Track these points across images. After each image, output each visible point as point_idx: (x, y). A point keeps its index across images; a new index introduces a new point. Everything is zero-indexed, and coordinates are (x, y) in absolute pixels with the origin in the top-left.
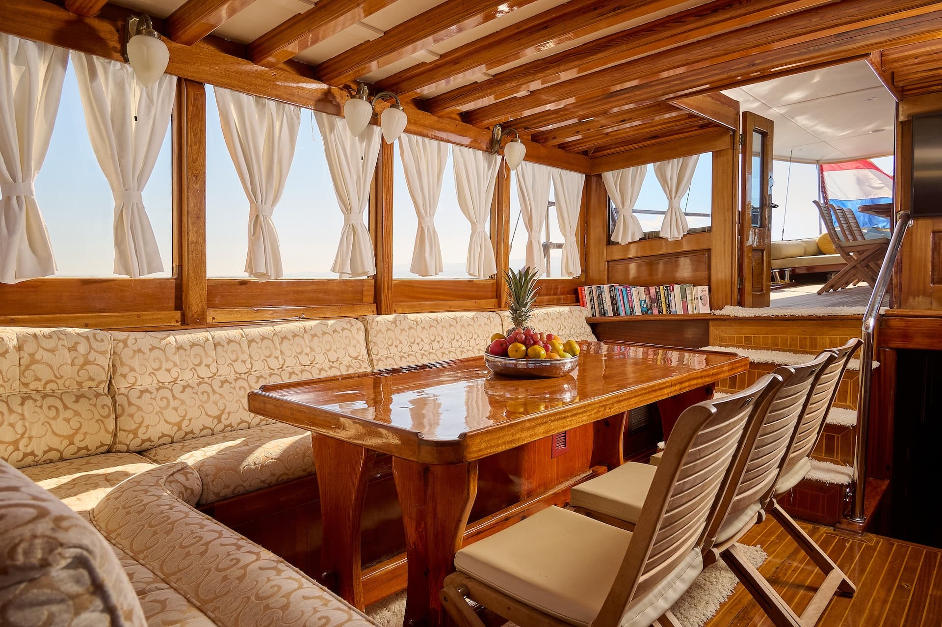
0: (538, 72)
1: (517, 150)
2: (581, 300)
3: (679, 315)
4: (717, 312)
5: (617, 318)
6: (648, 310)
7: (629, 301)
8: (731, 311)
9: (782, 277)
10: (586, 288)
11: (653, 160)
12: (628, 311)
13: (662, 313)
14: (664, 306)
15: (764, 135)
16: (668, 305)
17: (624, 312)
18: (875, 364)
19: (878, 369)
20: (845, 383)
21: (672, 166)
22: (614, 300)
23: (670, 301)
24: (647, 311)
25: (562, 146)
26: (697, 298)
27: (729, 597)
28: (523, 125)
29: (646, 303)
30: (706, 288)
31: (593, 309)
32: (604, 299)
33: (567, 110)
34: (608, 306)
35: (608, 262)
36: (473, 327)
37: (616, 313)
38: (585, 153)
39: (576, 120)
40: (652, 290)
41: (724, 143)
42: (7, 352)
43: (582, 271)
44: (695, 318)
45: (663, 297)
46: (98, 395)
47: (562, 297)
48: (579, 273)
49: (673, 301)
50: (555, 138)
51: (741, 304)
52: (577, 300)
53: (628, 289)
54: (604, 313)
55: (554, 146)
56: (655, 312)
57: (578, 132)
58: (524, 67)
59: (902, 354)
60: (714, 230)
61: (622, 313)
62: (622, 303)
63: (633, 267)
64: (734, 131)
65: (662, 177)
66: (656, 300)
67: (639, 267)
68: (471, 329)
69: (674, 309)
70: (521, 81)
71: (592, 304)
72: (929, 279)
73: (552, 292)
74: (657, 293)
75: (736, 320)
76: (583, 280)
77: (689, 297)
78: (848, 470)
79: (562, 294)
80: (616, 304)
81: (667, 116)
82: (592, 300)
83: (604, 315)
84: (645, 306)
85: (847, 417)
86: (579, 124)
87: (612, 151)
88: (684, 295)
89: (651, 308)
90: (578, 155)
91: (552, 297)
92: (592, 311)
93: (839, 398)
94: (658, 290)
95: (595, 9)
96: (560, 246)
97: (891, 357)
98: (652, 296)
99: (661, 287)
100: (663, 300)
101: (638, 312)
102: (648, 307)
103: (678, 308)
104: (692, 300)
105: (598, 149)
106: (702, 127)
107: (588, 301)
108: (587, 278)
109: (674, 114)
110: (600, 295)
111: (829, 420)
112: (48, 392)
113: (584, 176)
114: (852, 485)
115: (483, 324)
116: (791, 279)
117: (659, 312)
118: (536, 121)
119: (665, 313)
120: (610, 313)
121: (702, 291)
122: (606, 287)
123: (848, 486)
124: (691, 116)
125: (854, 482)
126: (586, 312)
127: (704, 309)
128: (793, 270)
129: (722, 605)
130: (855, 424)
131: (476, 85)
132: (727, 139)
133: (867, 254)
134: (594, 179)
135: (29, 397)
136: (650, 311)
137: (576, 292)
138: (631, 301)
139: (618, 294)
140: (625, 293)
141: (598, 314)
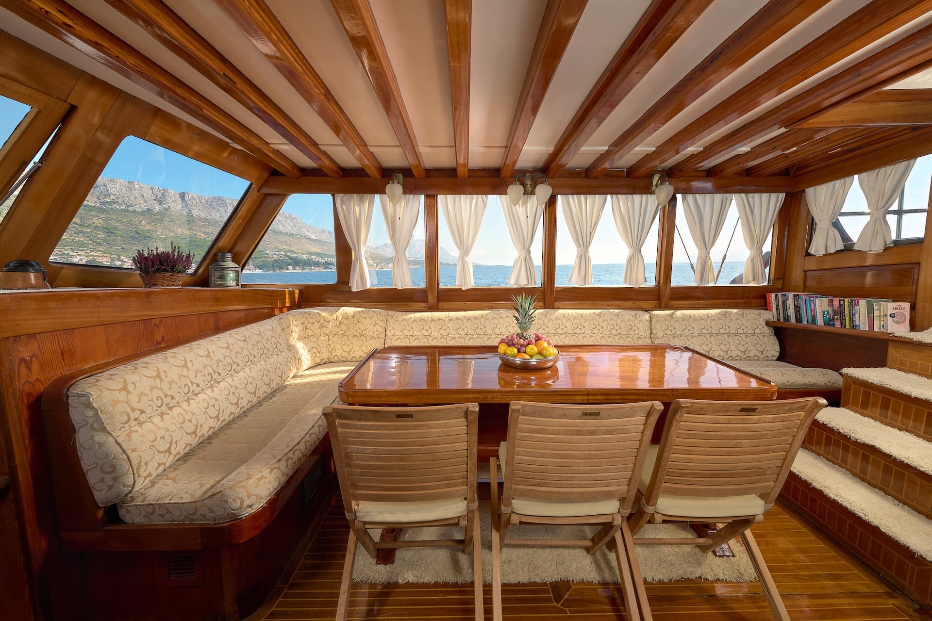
2: (768, 305)
3: (864, 331)
5: (799, 326)
6: (830, 321)
7: (811, 311)
10: (773, 295)
11: (858, 172)
12: (810, 320)
13: (845, 326)
14: (847, 319)
16: (852, 319)
17: (806, 320)
22: (797, 308)
23: (854, 315)
24: (828, 322)
25: (748, 173)
26: (886, 316)
29: (828, 313)
30: (908, 305)
31: (778, 314)
32: (788, 306)
34: (791, 312)
35: (805, 272)
37: (799, 319)
38: (786, 173)
40: (836, 302)
42: (348, 318)
44: (882, 337)
45: (847, 310)
46: (379, 338)
47: (753, 300)
48: (767, 282)
49: (857, 315)
52: (765, 306)
53: (812, 299)
54: (787, 319)
56: (838, 324)
60: (926, 241)
61: (805, 322)
62: (805, 311)
66: (840, 312)
69: (858, 324)
71: (778, 309)
74: (841, 305)
76: (771, 287)
77: (876, 313)
79: (754, 298)
80: (799, 311)
82: (777, 305)
83: (788, 321)
84: (828, 317)
87: (813, 168)
88: (870, 310)
89: (833, 319)
92: (777, 316)
94: (842, 302)
98: (836, 308)
99: (846, 300)
100: (847, 312)
101: (820, 321)
102: (830, 318)
103: (862, 324)
104: (880, 316)
107: (774, 307)
110: (784, 302)
112: (363, 334)
115: (626, 320)
117: (842, 324)
119: (847, 326)
120: (793, 320)
121: (903, 307)
122: (790, 295)
126: (771, 316)
135: (356, 336)
136: (832, 322)
137: (764, 297)
138: (813, 311)
139: (802, 303)
140: (808, 302)
141: (782, 320)
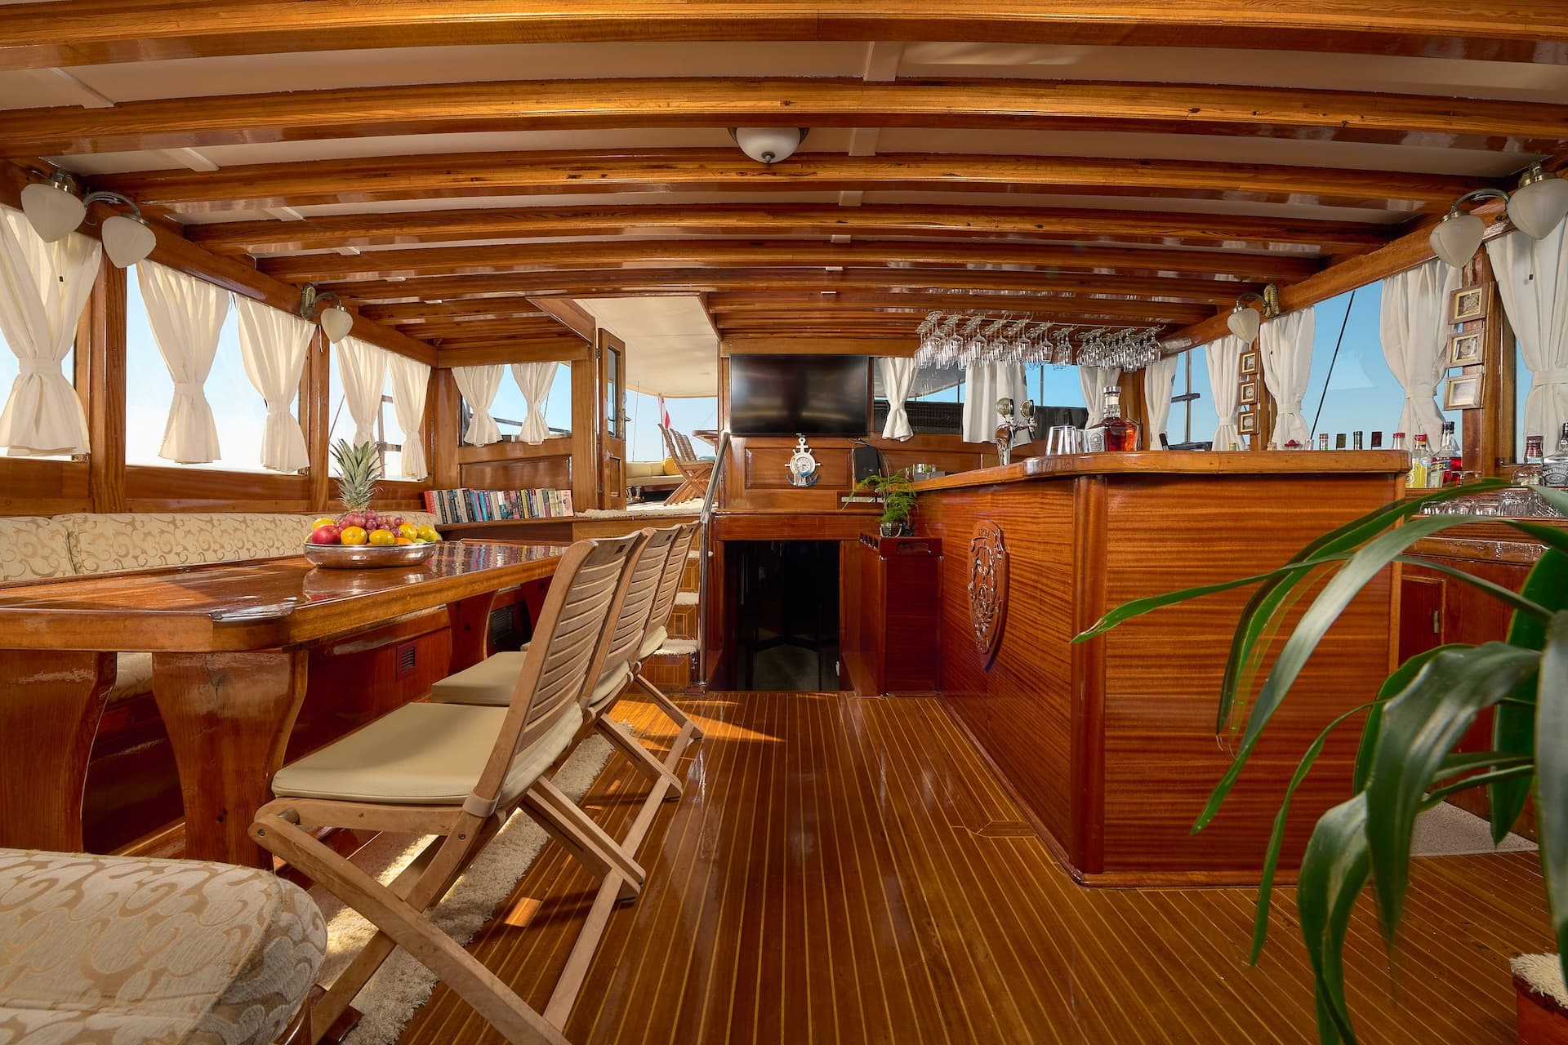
0: (373, 228)
1: (339, 319)
2: (428, 506)
3: (542, 519)
4: (580, 514)
5: (473, 524)
7: (487, 507)
8: (592, 513)
9: (634, 494)
10: (435, 493)
11: (512, 361)
12: (486, 517)
13: (524, 518)
14: (526, 510)
15: (617, 353)
16: (531, 510)
17: (480, 516)
18: (710, 554)
19: (712, 557)
20: (688, 571)
21: (531, 369)
22: (469, 506)
23: (531, 506)
24: (507, 516)
25: (402, 329)
26: (560, 502)
27: (602, 770)
28: (348, 291)
29: (506, 508)
30: (569, 492)
31: (444, 516)
32: (457, 505)
33: (410, 285)
34: (462, 512)
35: (461, 465)
36: (275, 532)
37: (472, 518)
38: (431, 342)
39: (415, 299)
40: (513, 494)
41: (581, 354)
43: (429, 474)
44: (558, 521)
45: (524, 500)
47: (403, 501)
48: (424, 475)
49: (535, 506)
50: (392, 316)
51: (601, 508)
52: (422, 505)
53: (485, 494)
54: (457, 519)
55: (390, 326)
56: (517, 516)
57: (423, 314)
58: (353, 218)
59: (728, 545)
60: (574, 436)
61: (479, 519)
62: (479, 508)
63: (488, 470)
64: (591, 344)
65: (520, 379)
66: (516, 505)
67: (495, 470)
68: (270, 534)
69: (536, 513)
70: (348, 233)
71: (443, 510)
72: (743, 487)
73: (390, 496)
74: (518, 497)
75: (597, 521)
76: (431, 484)
77: (551, 501)
78: (693, 642)
79: (404, 498)
80: (472, 510)
81: (525, 315)
82: (442, 506)
83: (458, 522)
84: (505, 511)
85: (691, 598)
86: (421, 303)
87: (465, 345)
88: (546, 499)
89: (512, 513)
90: (423, 344)
91: (389, 501)
92: (443, 518)
93: (684, 585)
94: (519, 494)
95: (449, 173)
96: (398, 448)
97: (720, 547)
98: (513, 501)
99: (523, 491)
100: (525, 504)
101: (497, 517)
102: (508, 512)
103: (540, 512)
104: (554, 504)
105: (446, 341)
106: (560, 334)
107: (437, 507)
108: (434, 479)
109: (531, 314)
110: (452, 501)
111: (677, 602)
113: (430, 368)
114: (696, 655)
115: (290, 529)
116: (641, 496)
117: (521, 516)
118: (367, 290)
119: (526, 516)
120: (465, 520)
121: (565, 494)
122: (459, 492)
123: (694, 655)
124: (550, 321)
125: (698, 652)
126: (436, 518)
127: (567, 512)
128: (642, 489)
129: (595, 778)
130: (697, 602)
131: (278, 223)
132: (585, 350)
133: (700, 472)
134: (442, 373)
136: (510, 516)
137: (421, 497)
138: (489, 507)
139: (474, 499)
140: (482, 497)
141: (450, 522)
